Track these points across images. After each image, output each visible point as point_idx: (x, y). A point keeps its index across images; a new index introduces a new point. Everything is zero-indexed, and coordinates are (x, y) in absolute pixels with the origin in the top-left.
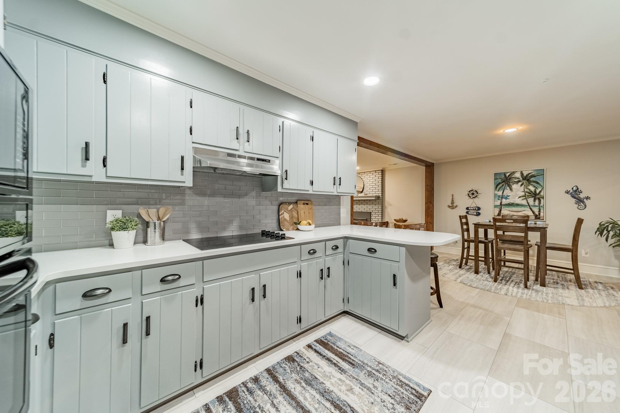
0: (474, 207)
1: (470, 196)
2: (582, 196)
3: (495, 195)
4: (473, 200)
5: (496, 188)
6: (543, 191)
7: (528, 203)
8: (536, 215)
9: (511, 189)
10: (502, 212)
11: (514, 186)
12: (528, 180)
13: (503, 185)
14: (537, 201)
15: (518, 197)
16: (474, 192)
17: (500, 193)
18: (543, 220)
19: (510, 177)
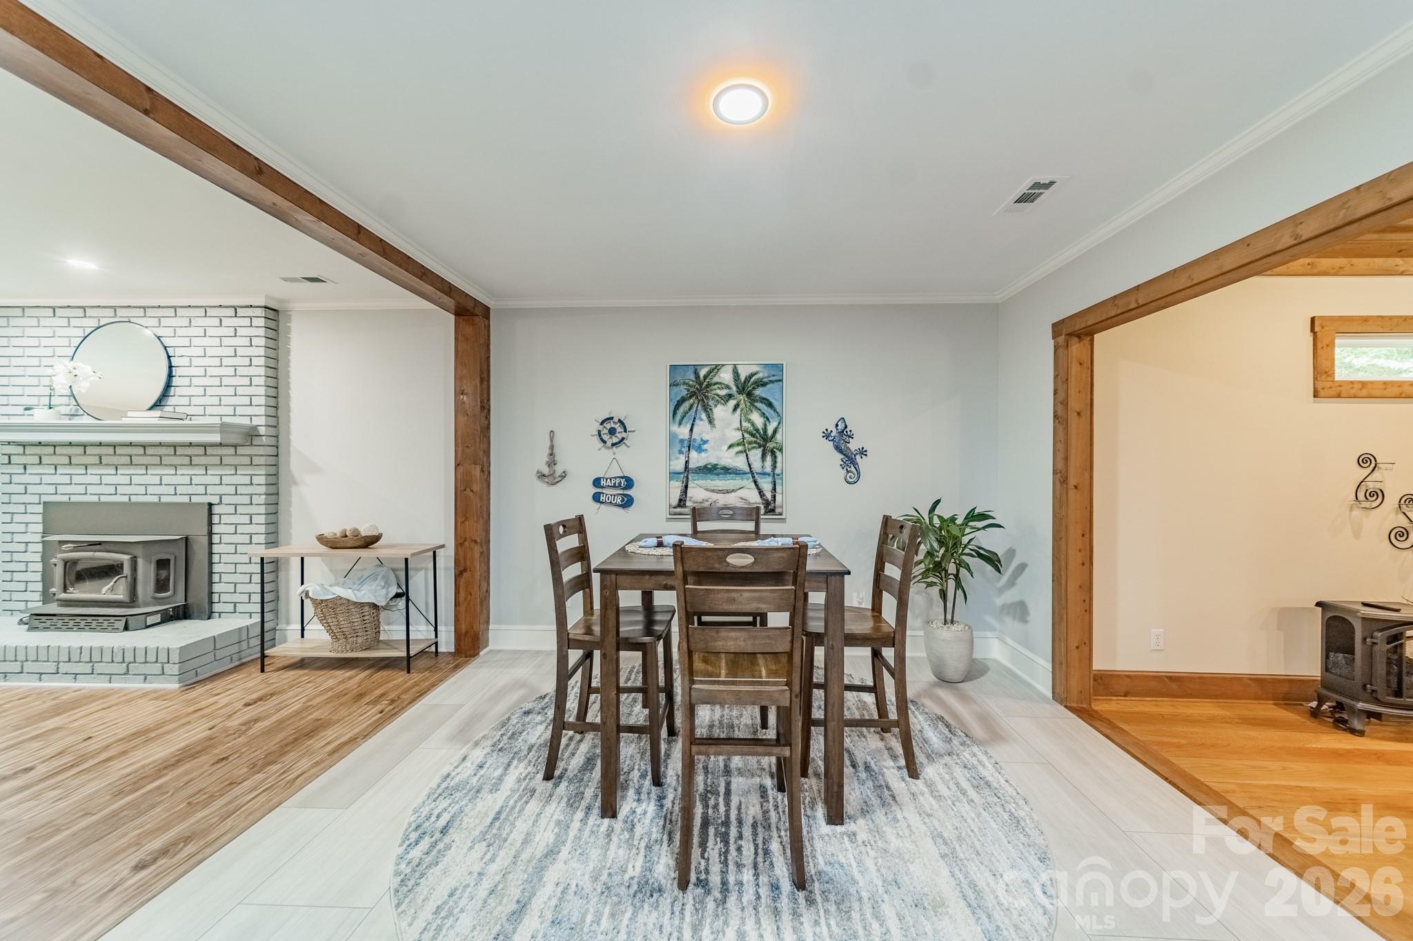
0: (615, 478)
1: (605, 437)
2: (853, 446)
3: (672, 437)
4: (614, 454)
5: (675, 413)
6: (780, 430)
7: (749, 465)
8: (768, 500)
9: (711, 421)
10: (690, 492)
11: (720, 412)
12: (749, 395)
13: (691, 407)
14: (769, 458)
15: (726, 447)
16: (616, 426)
17: (683, 432)
18: (781, 514)
19: (708, 380)
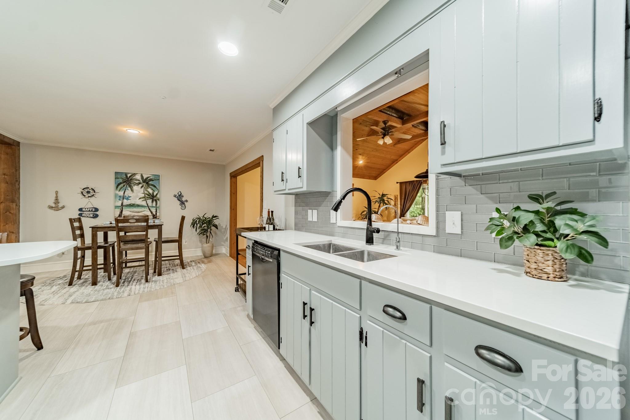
0: (90, 208)
1: (85, 194)
2: (184, 199)
3: (116, 195)
4: (89, 200)
5: (117, 187)
6: (159, 194)
7: (147, 204)
8: (154, 215)
9: (132, 190)
10: (123, 213)
11: (135, 188)
12: (147, 183)
13: (124, 186)
14: (154, 202)
15: (138, 199)
16: (90, 191)
17: (121, 193)
18: (159, 218)
19: (131, 178)
